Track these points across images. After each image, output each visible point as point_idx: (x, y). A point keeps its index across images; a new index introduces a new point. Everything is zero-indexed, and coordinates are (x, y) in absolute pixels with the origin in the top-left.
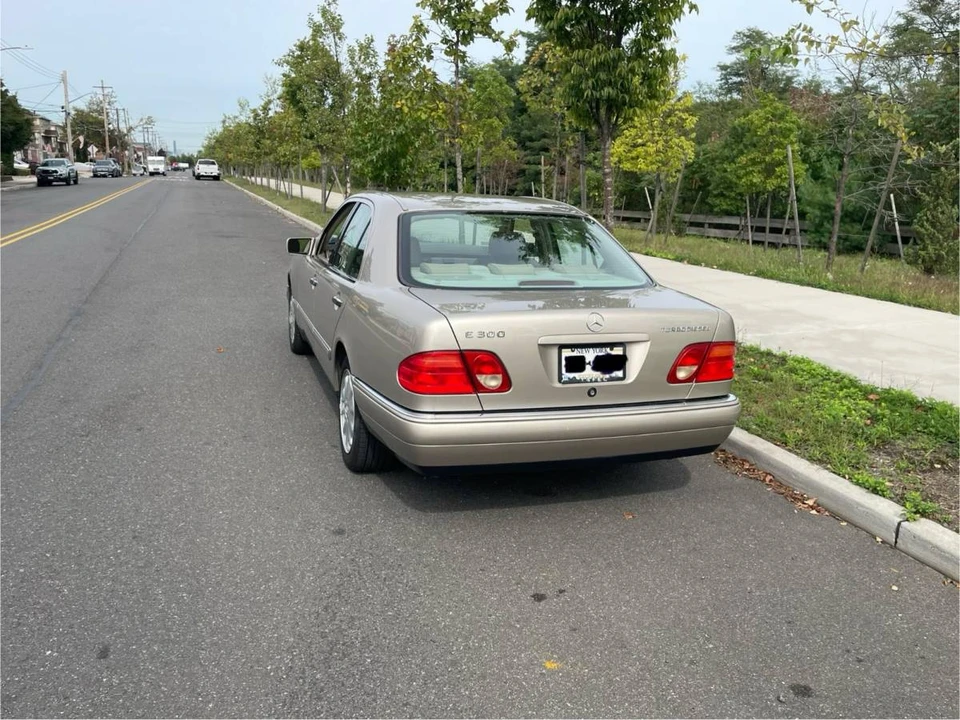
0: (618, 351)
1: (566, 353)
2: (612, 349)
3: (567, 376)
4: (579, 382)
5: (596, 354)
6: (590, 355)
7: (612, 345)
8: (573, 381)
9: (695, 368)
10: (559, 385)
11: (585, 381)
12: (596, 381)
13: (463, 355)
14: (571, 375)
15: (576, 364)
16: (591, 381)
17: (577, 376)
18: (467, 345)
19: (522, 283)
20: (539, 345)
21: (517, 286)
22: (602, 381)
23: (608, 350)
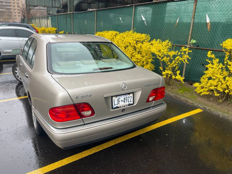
2: (129, 95)
3: (115, 106)
4: (119, 108)
13: (75, 106)
16: (123, 107)
19: (95, 70)
20: (105, 98)
21: (92, 71)
22: (126, 106)
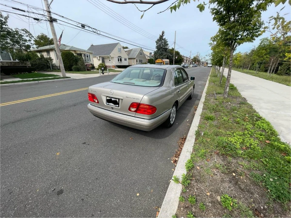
0: (118, 100)
1: (108, 98)
5: (113, 100)
8: (109, 105)
9: (136, 109)
10: (106, 105)
13: (92, 94)
14: (108, 103)
16: (112, 106)
20: (102, 95)
22: (114, 106)
23: (115, 99)
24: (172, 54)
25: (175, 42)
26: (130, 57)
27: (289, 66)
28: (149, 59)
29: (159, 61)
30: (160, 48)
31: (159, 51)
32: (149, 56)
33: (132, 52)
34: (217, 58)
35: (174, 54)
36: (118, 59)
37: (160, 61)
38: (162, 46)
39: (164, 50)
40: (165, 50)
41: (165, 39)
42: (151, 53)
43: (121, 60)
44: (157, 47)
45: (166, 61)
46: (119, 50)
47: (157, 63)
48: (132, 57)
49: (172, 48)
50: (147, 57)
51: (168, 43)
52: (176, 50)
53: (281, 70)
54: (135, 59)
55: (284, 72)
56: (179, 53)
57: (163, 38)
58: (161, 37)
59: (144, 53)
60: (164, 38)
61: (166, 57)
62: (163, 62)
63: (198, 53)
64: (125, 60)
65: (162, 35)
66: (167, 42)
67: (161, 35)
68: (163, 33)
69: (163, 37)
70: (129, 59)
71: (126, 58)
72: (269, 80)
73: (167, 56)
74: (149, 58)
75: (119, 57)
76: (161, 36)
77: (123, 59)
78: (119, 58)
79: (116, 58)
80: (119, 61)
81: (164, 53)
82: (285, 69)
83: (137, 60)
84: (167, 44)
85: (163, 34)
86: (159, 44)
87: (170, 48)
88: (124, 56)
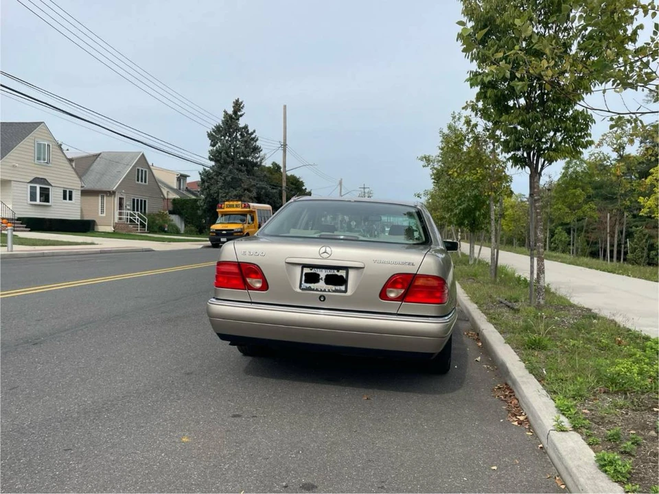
0: (342, 273)
2: (338, 271)
3: (305, 285)
4: (313, 290)
5: (327, 273)
6: (323, 274)
7: (338, 268)
8: (309, 289)
9: (402, 291)
10: (299, 290)
11: (317, 290)
12: (325, 291)
13: (239, 265)
14: (308, 285)
15: (312, 278)
16: (321, 291)
17: (313, 286)
18: (242, 259)
20: (286, 263)
22: (329, 291)
23: (336, 271)
24: (276, 186)
25: (285, 146)
26: (88, 187)
27: (652, 241)
28: (174, 200)
29: (232, 206)
30: (229, 160)
31: (225, 172)
32: (175, 185)
33: (97, 166)
34: (460, 205)
35: (284, 185)
36: (33, 189)
37: (237, 206)
38: (235, 154)
39: (244, 168)
40: (250, 167)
41: (246, 127)
42: (182, 178)
43: (45, 196)
44: (215, 156)
45: (259, 210)
46: (39, 152)
47: (225, 214)
48: (98, 187)
49: (274, 164)
50: (165, 191)
51: (258, 143)
52: (289, 174)
53: (634, 251)
54: (111, 194)
55: (642, 257)
56: (302, 184)
57: (237, 125)
58: (231, 121)
59: (157, 174)
60: (242, 123)
61: (254, 194)
62: (252, 212)
63: (367, 190)
64: (67, 195)
65: (235, 112)
66: (255, 140)
67: (230, 111)
68: (238, 106)
69: (238, 119)
70: (85, 193)
71: (68, 186)
72: (618, 274)
73: (258, 194)
74: (176, 196)
75: (36, 180)
76: (231, 117)
77: (55, 194)
78: (38, 187)
79: (24, 185)
80: (33, 198)
81: (247, 181)
82: (643, 249)
83: (121, 199)
84: (256, 149)
85: (240, 110)
86: (223, 144)
87: (267, 163)
88: (61, 178)
